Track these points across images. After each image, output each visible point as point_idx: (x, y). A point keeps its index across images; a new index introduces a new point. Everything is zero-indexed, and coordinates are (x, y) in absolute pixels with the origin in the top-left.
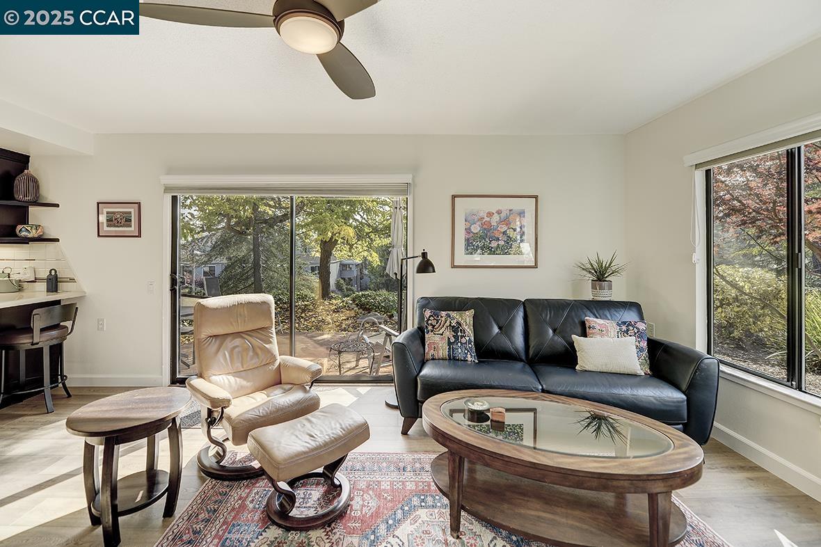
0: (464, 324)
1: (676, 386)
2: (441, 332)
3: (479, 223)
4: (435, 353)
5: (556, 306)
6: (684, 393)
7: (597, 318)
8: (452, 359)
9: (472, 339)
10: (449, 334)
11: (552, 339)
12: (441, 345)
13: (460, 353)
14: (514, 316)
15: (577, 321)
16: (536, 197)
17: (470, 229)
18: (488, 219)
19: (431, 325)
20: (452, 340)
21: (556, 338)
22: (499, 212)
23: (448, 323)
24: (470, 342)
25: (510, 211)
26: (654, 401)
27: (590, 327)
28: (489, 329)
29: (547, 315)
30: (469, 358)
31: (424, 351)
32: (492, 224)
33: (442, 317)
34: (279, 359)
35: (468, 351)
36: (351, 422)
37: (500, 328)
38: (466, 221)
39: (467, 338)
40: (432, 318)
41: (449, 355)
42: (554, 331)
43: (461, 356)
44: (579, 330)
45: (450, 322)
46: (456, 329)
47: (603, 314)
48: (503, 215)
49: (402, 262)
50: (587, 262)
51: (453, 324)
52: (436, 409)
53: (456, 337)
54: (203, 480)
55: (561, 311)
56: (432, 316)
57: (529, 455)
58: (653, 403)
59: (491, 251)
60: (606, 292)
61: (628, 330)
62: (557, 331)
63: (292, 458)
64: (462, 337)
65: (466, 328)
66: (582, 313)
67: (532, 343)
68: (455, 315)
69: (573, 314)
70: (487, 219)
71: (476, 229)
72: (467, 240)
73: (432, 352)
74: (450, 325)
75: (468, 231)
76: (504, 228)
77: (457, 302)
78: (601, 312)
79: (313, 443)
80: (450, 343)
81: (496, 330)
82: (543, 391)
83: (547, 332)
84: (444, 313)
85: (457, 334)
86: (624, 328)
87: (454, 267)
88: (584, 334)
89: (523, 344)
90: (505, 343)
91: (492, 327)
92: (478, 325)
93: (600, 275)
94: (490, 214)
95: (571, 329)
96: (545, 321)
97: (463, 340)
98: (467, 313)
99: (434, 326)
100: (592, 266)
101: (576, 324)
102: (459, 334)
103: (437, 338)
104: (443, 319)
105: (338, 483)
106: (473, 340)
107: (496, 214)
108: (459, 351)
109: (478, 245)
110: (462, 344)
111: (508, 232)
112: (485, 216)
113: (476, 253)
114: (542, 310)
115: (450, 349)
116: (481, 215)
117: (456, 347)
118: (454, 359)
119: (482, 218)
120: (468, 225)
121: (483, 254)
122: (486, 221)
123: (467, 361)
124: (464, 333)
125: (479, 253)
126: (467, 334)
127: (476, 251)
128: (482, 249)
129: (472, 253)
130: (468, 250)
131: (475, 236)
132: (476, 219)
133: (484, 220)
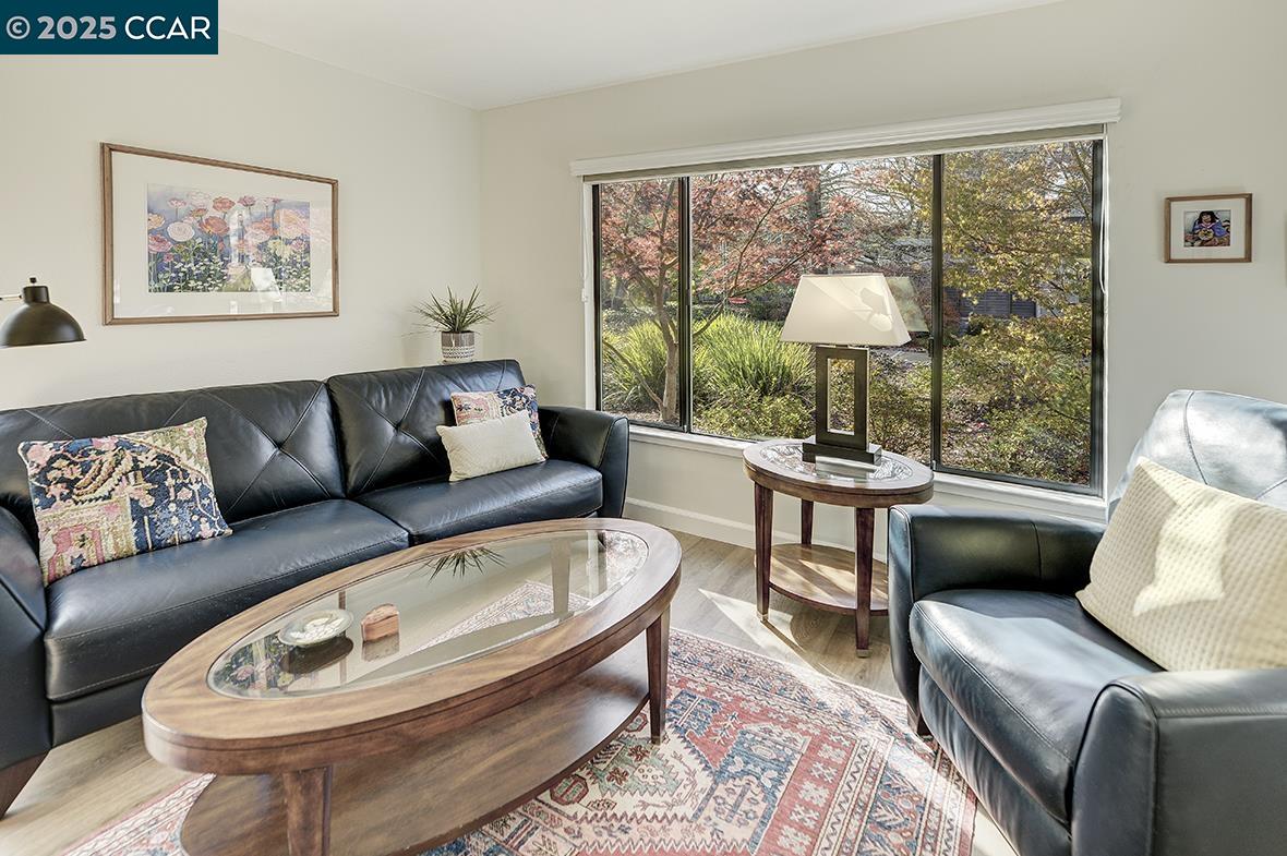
0: (184, 456)
1: (585, 463)
2: (103, 491)
3: (192, 220)
4: (87, 552)
5: (396, 381)
6: (598, 469)
7: (466, 391)
8: (150, 548)
9: (210, 484)
10: (133, 491)
11: (396, 442)
12: (105, 526)
13: (175, 524)
14: (311, 413)
15: (435, 402)
16: (333, 182)
17: (163, 231)
18: (219, 214)
19: (61, 481)
20: (147, 501)
21: (402, 438)
22: (247, 202)
23: (127, 464)
24: (203, 493)
25: (276, 201)
26: (570, 492)
27: (460, 409)
28: (252, 450)
29: (380, 402)
30: (206, 530)
32: (230, 226)
33: (99, 453)
35: (201, 515)
37: (279, 445)
38: (150, 211)
39: (196, 487)
40: (59, 464)
41: (140, 543)
42: (397, 427)
43: (182, 533)
44: (440, 415)
45: (135, 460)
46: (159, 475)
47: (474, 384)
48: (257, 210)
50: (432, 303)
51: (147, 463)
52: (200, 695)
53: (161, 494)
55: (406, 389)
56: (60, 456)
57: (495, 668)
58: (570, 495)
59: (228, 283)
60: (464, 349)
61: (514, 401)
62: (403, 426)
64: (178, 488)
65: (191, 463)
66: (442, 387)
67: (353, 458)
68: (150, 440)
69: (428, 390)
70: (212, 213)
71: (183, 232)
72: (157, 258)
73: (70, 551)
74: (135, 468)
75: (157, 235)
76: (263, 238)
77: (144, 407)
78: (470, 381)
80: (138, 513)
81: (267, 450)
83: (384, 430)
84: (107, 443)
85: (161, 484)
86: (509, 399)
87: (112, 321)
88: (450, 420)
89: (336, 463)
90: (294, 471)
91: (257, 446)
92: (220, 449)
93: (456, 324)
94: (224, 204)
95: (428, 416)
96: (377, 411)
97: (185, 494)
98: (187, 428)
99: (71, 484)
100: (441, 309)
101: (434, 405)
102: (170, 482)
103: (91, 512)
104: (107, 457)
106: (212, 488)
107: (239, 206)
108: (175, 521)
109: (189, 269)
110: (180, 504)
111: (270, 244)
112: (210, 207)
113: (186, 288)
114: (369, 391)
115: (140, 526)
116: (195, 203)
117: (162, 516)
118: (158, 547)
119: (201, 211)
120: (158, 223)
121: (204, 290)
122: (213, 218)
123: (201, 538)
124: (185, 475)
125: (194, 289)
126: (193, 477)
127: (183, 283)
128: (200, 277)
129: (170, 289)
130: (158, 280)
131: (182, 250)
132: (182, 209)
133: (207, 216)
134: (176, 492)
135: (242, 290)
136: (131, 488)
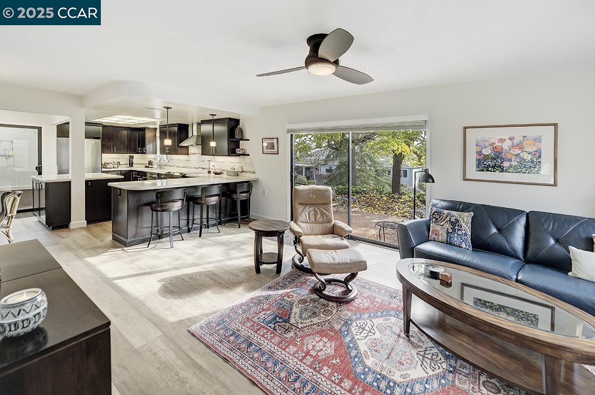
0: (462, 221)
2: (442, 224)
3: (490, 147)
4: (436, 237)
5: (563, 220)
8: (449, 243)
10: (448, 226)
12: (441, 232)
13: (456, 241)
14: (514, 222)
16: (555, 125)
17: (481, 152)
18: (500, 144)
19: (435, 218)
20: (450, 231)
22: (511, 139)
23: (448, 219)
24: (465, 234)
25: (524, 137)
28: (487, 229)
29: (549, 226)
30: (464, 245)
31: (429, 235)
32: (504, 148)
33: (444, 214)
34: (334, 222)
36: (357, 258)
37: (499, 230)
38: (477, 145)
40: (436, 214)
41: (447, 241)
42: (556, 241)
43: (457, 243)
45: (450, 218)
46: (454, 224)
48: (516, 141)
49: (415, 174)
51: (452, 220)
53: (454, 229)
54: (293, 268)
55: (566, 225)
56: (436, 212)
59: (503, 169)
62: (559, 241)
63: (320, 264)
64: (458, 230)
65: (464, 224)
66: (590, 230)
68: (455, 214)
70: (497, 144)
71: (487, 151)
72: (479, 160)
73: (434, 236)
74: (450, 220)
75: (479, 153)
76: (517, 151)
79: (333, 261)
80: (448, 233)
81: (494, 230)
82: (517, 281)
83: (549, 240)
84: (447, 212)
85: (455, 227)
87: (465, 179)
88: (591, 249)
90: (501, 242)
91: (490, 227)
94: (502, 140)
96: (546, 230)
97: (460, 233)
98: (466, 214)
99: (437, 219)
101: (580, 238)
102: (457, 227)
103: (438, 228)
104: (445, 215)
105: (351, 289)
106: (469, 234)
107: (508, 140)
108: (456, 239)
109: (489, 164)
110: (458, 235)
111: (521, 154)
112: (497, 142)
113: (488, 170)
114: (545, 220)
115: (448, 236)
116: (492, 141)
117: (453, 236)
118: (451, 244)
119: (492, 144)
120: (479, 149)
121: (494, 171)
122: (498, 146)
123: (461, 247)
124: (461, 227)
125: (490, 171)
126: (463, 228)
127: (487, 169)
128: (493, 167)
129: (483, 171)
130: (479, 168)
131: (486, 157)
132: (487, 144)
133: (495, 145)
134: (458, 231)
135: (509, 172)
136: (447, 225)
